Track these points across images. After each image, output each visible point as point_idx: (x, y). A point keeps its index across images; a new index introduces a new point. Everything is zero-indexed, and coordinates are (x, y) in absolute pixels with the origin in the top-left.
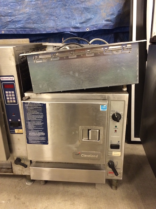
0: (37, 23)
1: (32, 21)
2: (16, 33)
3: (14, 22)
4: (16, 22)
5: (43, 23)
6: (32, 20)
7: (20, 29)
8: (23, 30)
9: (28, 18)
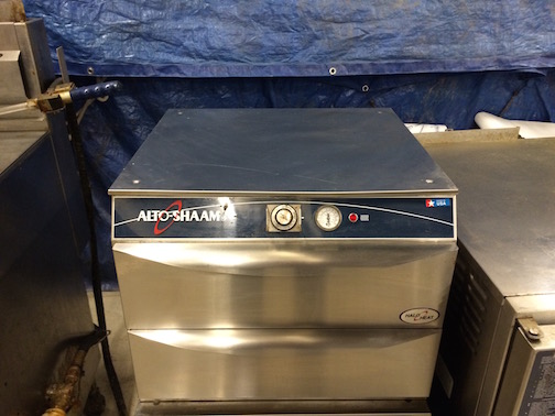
0: (438, 43)
1: (424, 37)
2: (371, 73)
3: (369, 39)
4: (378, 38)
5: (456, 43)
6: (425, 33)
7: (386, 62)
8: (395, 64)
9: (415, 29)
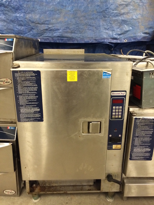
0: (74, 33)
1: (70, 31)
2: (52, 42)
3: (51, 30)
4: (54, 30)
5: (81, 33)
6: (70, 29)
7: (57, 38)
8: (60, 39)
9: (66, 28)
